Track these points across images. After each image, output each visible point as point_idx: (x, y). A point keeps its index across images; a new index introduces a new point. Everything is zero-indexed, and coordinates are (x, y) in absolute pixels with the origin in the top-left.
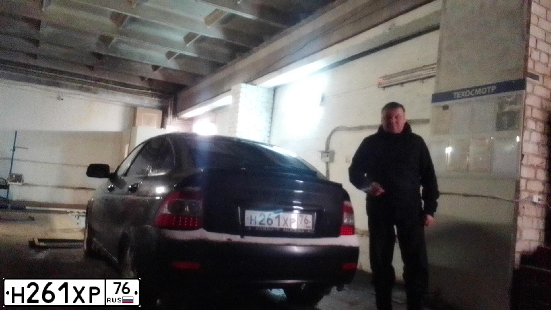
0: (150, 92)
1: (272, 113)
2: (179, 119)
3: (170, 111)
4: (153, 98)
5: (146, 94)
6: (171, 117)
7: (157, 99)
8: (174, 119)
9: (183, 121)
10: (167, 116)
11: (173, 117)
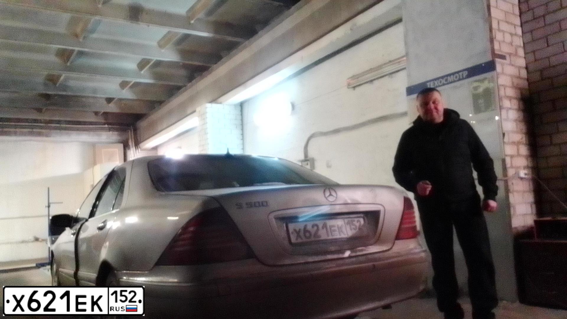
0: (106, 126)
1: (242, 129)
2: (141, 150)
3: (131, 143)
4: (111, 132)
5: (102, 129)
6: (133, 150)
7: (116, 133)
8: (137, 151)
9: (147, 151)
10: (129, 149)
11: (136, 149)
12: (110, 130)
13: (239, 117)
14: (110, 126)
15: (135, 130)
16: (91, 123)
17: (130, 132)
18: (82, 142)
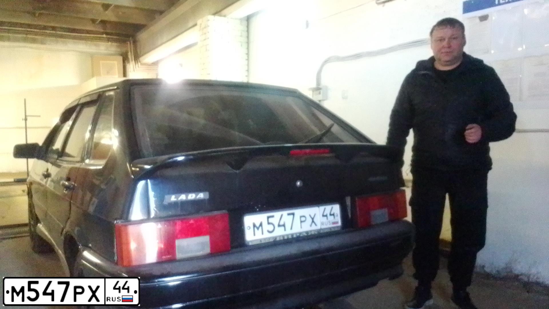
0: (104, 36)
1: (248, 48)
2: (142, 64)
3: (130, 56)
4: (110, 43)
5: (100, 39)
6: (133, 63)
7: (115, 44)
8: (137, 65)
9: (148, 66)
10: (129, 62)
11: (135, 63)
12: (108, 40)
13: (245, 34)
14: (109, 36)
15: (135, 42)
16: (88, 32)
17: (129, 44)
18: (80, 52)
